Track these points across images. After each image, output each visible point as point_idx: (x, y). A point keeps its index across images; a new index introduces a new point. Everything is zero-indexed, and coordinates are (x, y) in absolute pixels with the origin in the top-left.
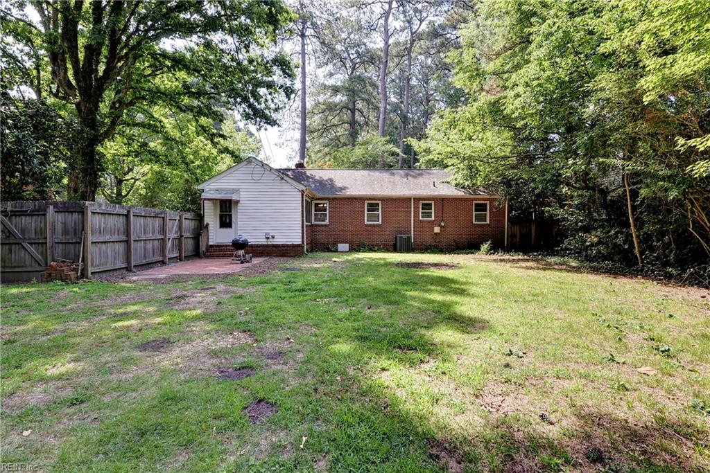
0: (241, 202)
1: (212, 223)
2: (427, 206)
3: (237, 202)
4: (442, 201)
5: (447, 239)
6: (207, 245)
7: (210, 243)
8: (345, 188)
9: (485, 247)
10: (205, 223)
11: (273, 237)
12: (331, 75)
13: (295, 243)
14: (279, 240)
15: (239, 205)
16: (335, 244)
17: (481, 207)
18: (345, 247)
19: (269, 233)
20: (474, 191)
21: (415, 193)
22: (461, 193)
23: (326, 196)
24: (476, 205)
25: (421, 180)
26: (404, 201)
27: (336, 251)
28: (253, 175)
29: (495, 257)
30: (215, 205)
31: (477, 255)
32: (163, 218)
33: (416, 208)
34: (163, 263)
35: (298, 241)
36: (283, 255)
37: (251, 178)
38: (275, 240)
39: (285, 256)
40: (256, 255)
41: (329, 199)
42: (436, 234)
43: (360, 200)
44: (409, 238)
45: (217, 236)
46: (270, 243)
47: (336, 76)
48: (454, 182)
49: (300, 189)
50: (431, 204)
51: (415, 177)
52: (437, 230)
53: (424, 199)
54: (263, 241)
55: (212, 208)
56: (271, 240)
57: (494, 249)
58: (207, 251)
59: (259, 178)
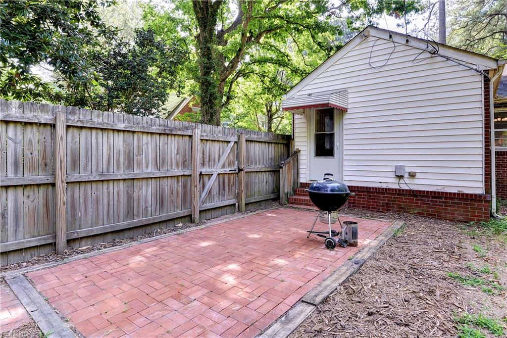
0: (349, 112)
1: (305, 148)
3: (343, 111)
6: (296, 182)
7: (302, 180)
10: (295, 149)
11: (412, 175)
13: (466, 191)
14: (428, 183)
15: (346, 116)
19: (401, 168)
28: (372, 60)
32: (190, 136)
34: (189, 219)
35: (476, 186)
37: (368, 66)
38: (416, 181)
39: (440, 218)
45: (312, 168)
46: (404, 187)
49: (482, 68)
54: (390, 182)
55: (305, 125)
56: (407, 181)
58: (295, 192)
59: (382, 64)
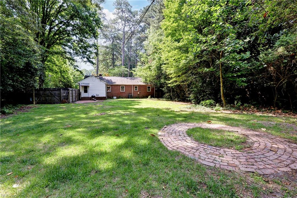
1: (82, 92)
2: (136, 87)
4: (140, 86)
5: (141, 96)
7: (82, 97)
8: (115, 82)
9: (149, 97)
10: (80, 92)
11: (98, 95)
12: (105, 42)
14: (100, 96)
15: (89, 87)
16: (113, 97)
17: (149, 88)
18: (115, 97)
20: (147, 84)
21: (133, 84)
22: (144, 84)
23: (110, 84)
24: (148, 87)
25: (135, 80)
26: (130, 86)
27: (113, 99)
29: (152, 99)
30: (83, 87)
31: (147, 99)
32: (75, 91)
33: (133, 87)
34: (76, 101)
35: (105, 96)
36: (101, 100)
37: (92, 80)
40: (97, 99)
41: (111, 85)
42: (138, 94)
43: (120, 85)
44: (132, 95)
45: (83, 95)
47: (107, 43)
48: (143, 81)
49: (105, 83)
50: (137, 87)
51: (133, 79)
52: (139, 93)
53: (135, 85)
54: (96, 96)
57: (151, 97)
